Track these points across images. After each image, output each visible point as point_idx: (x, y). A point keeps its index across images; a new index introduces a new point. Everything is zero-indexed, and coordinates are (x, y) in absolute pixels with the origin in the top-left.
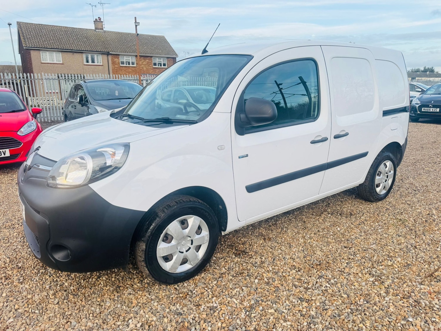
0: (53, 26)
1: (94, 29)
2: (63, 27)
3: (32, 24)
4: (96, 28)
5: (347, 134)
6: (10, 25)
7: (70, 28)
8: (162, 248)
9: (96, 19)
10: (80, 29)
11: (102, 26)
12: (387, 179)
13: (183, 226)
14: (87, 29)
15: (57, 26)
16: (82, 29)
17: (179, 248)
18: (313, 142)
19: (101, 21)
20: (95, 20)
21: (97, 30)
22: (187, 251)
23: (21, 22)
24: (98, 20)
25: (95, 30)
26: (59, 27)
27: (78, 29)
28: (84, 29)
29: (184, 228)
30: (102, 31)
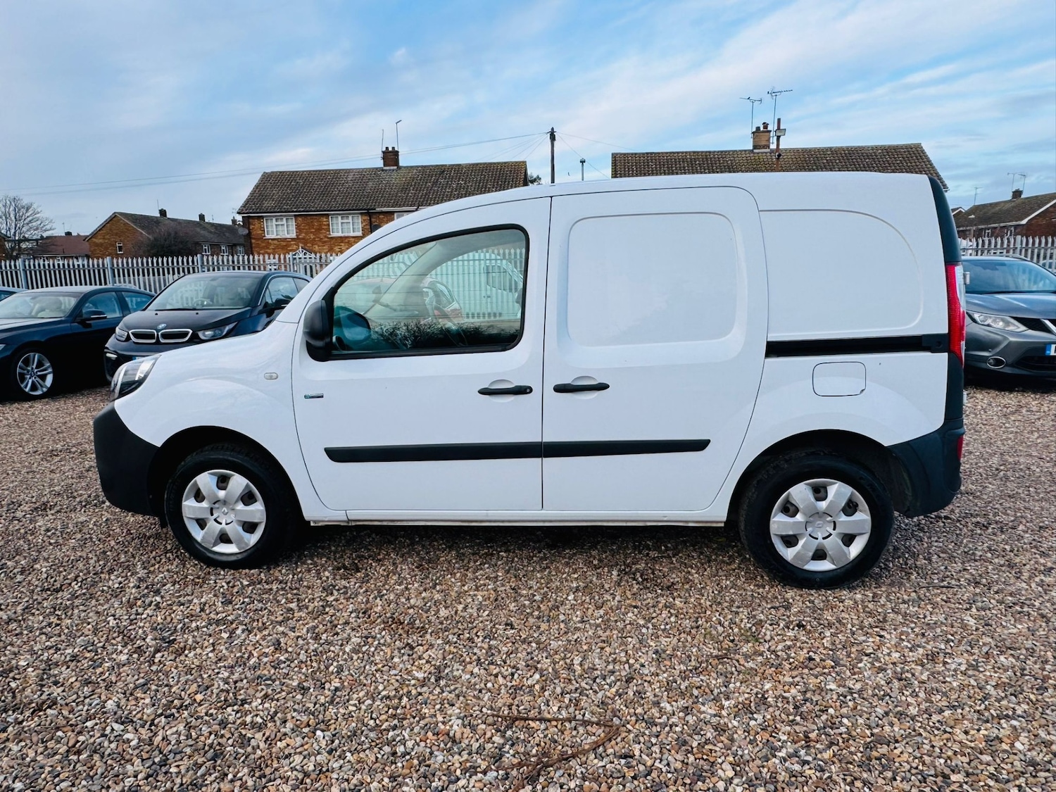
0: (671, 153)
1: (751, 148)
2: (690, 152)
3: (636, 154)
4: (755, 147)
5: (602, 387)
6: (583, 162)
7: (702, 152)
8: (189, 506)
9: (758, 128)
10: (722, 152)
11: (769, 140)
12: (832, 531)
13: (221, 485)
14: (734, 151)
15: (678, 153)
16: (726, 152)
17: (215, 515)
18: (484, 392)
19: (769, 129)
20: (754, 130)
21: (755, 151)
22: (227, 524)
23: (617, 154)
24: (762, 129)
25: (752, 151)
26: (682, 153)
27: (718, 152)
28: (729, 151)
29: (220, 488)
30: (767, 150)
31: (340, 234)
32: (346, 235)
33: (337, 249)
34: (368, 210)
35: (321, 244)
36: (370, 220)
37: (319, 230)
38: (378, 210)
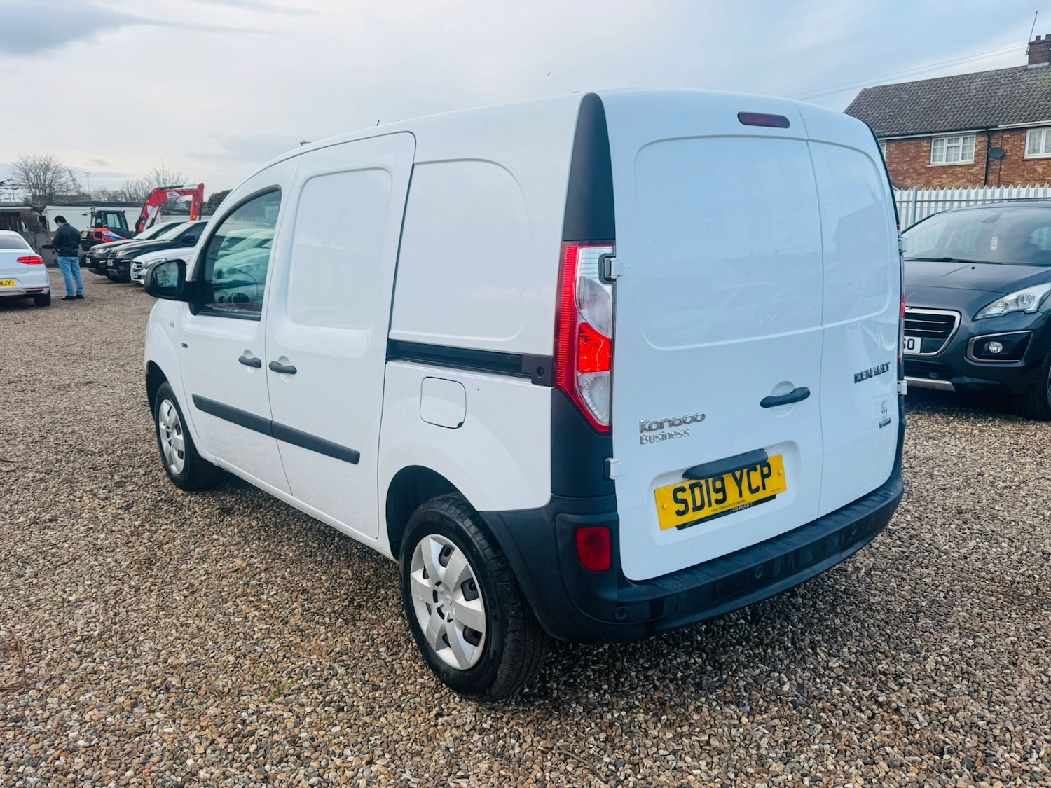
31: (944, 163)
32: (951, 163)
33: (935, 182)
34: (987, 128)
35: (915, 177)
36: (989, 142)
37: (915, 159)
38: (1002, 126)
